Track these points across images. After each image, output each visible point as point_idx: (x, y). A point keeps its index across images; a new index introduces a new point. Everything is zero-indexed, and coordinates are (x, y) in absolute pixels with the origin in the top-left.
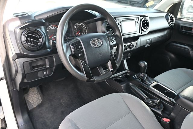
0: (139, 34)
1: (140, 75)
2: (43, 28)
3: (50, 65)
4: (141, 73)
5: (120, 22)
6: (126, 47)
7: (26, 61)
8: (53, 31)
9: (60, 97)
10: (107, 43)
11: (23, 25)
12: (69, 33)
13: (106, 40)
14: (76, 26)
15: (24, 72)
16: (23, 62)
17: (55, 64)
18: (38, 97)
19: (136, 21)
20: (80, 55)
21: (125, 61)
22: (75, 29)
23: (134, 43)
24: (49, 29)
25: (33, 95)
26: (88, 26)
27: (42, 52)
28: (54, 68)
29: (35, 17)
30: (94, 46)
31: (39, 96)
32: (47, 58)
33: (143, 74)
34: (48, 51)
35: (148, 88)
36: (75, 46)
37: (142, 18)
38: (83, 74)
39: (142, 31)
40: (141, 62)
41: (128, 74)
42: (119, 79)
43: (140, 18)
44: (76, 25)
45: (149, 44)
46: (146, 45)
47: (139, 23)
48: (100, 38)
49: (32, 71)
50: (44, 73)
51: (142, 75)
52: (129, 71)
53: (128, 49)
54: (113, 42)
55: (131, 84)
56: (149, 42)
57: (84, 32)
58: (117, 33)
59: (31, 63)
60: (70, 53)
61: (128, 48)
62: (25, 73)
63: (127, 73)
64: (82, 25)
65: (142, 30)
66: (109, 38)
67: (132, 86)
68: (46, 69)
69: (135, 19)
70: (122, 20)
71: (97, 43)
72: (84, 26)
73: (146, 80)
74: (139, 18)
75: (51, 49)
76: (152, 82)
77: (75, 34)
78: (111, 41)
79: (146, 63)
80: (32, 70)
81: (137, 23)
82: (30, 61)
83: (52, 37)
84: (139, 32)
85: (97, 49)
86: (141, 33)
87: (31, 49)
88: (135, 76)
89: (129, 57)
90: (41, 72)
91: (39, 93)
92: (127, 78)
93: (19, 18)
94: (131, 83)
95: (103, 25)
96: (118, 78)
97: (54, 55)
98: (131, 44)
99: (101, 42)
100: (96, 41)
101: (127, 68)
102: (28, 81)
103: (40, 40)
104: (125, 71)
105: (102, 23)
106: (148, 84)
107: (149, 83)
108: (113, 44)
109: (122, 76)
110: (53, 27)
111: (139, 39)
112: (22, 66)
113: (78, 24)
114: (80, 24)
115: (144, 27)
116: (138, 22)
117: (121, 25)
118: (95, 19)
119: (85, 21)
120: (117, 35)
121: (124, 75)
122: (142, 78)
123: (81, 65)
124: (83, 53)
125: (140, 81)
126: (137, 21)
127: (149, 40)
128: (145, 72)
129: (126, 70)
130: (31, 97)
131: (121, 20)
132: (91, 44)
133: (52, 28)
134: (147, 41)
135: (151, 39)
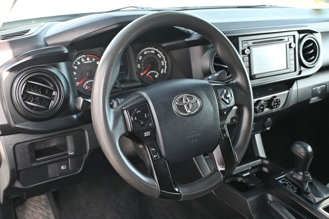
0: (295, 75)
1: (294, 176)
2: (63, 65)
3: (76, 150)
4: (297, 172)
5: (249, 48)
6: (262, 105)
7: (20, 141)
8: (88, 68)
9: (98, 215)
10: (212, 104)
11: (18, 61)
12: (123, 72)
13: (210, 97)
14: (143, 55)
15: (15, 168)
16: (14, 143)
17: (88, 148)
18: (48, 214)
19: (288, 43)
20: (147, 134)
21: (258, 137)
22: (140, 62)
23: (281, 95)
24: (79, 63)
25: (37, 209)
26: (171, 56)
27: (58, 122)
28: (86, 156)
29: (46, 39)
30: (181, 113)
31: (50, 211)
32: (69, 133)
33: (301, 173)
34: (73, 118)
35: (313, 211)
36: (136, 115)
37: (302, 35)
38: (152, 180)
39: (302, 68)
40: (297, 146)
41: (265, 170)
42: (241, 181)
43: (298, 36)
44: (143, 53)
45: (320, 96)
46: (312, 99)
47: (295, 49)
48: (196, 92)
49: (35, 164)
50: (62, 167)
51: (300, 178)
52: (266, 162)
53: (266, 110)
54: (227, 101)
55: (270, 197)
56: (319, 92)
57: (161, 70)
58: (239, 79)
59: (32, 145)
60: (123, 131)
61: (267, 107)
62: (18, 169)
63: (262, 165)
64: (156, 53)
65: (301, 64)
66: (219, 91)
67: (272, 205)
68: (67, 159)
69: (286, 38)
70: (253, 43)
71: (188, 106)
72: (160, 55)
73: (309, 191)
74: (294, 36)
75: (80, 114)
76: (325, 197)
77: (138, 74)
78: (222, 99)
79: (310, 149)
80: (33, 161)
81: (290, 47)
82: (30, 141)
83: (84, 83)
84: (295, 70)
85: (189, 120)
86: (300, 73)
87: (33, 116)
88: (280, 178)
89: (268, 129)
90: (56, 164)
91: (51, 206)
92: (261, 180)
93: (11, 42)
94: (272, 194)
95: (207, 54)
96: (240, 179)
97: (86, 126)
98: (275, 97)
99: (199, 102)
100: (187, 101)
101: (262, 153)
102: (24, 187)
103: (54, 93)
104: (258, 161)
105: (204, 51)
106: (315, 200)
107: (317, 200)
108: (228, 106)
109: (248, 174)
110: (88, 59)
111: (295, 85)
112: (12, 153)
113: (145, 51)
114: (150, 50)
115: (307, 57)
116: (292, 45)
117: (249, 56)
118: (187, 40)
119: (164, 45)
120: (237, 84)
121: (254, 171)
122: (298, 184)
123: (149, 158)
124: (153, 130)
125: (293, 191)
126: (290, 44)
127: (319, 88)
128: (308, 169)
129: (259, 158)
130: (31, 215)
131: (250, 43)
132: (174, 108)
133: (86, 60)
134: (314, 89)
135: (325, 86)
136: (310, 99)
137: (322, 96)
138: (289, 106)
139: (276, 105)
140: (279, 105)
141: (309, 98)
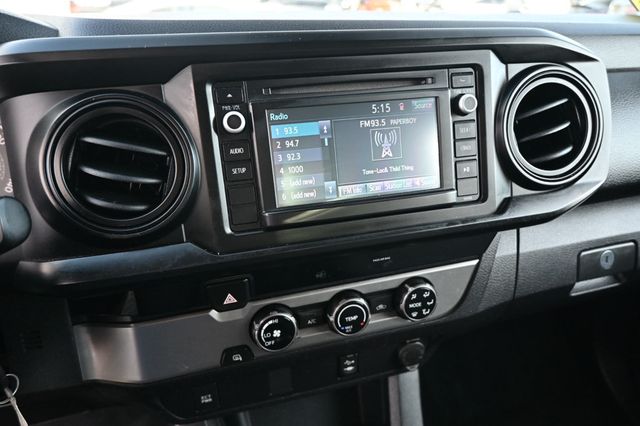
39: (516, 190)
56: (608, 264)
84: (484, 197)
86: (505, 205)
134: (583, 254)
135: (632, 244)
136: (574, 285)
137: (620, 276)
138: (482, 307)
139: (418, 310)
140: (432, 307)
141: (567, 283)
